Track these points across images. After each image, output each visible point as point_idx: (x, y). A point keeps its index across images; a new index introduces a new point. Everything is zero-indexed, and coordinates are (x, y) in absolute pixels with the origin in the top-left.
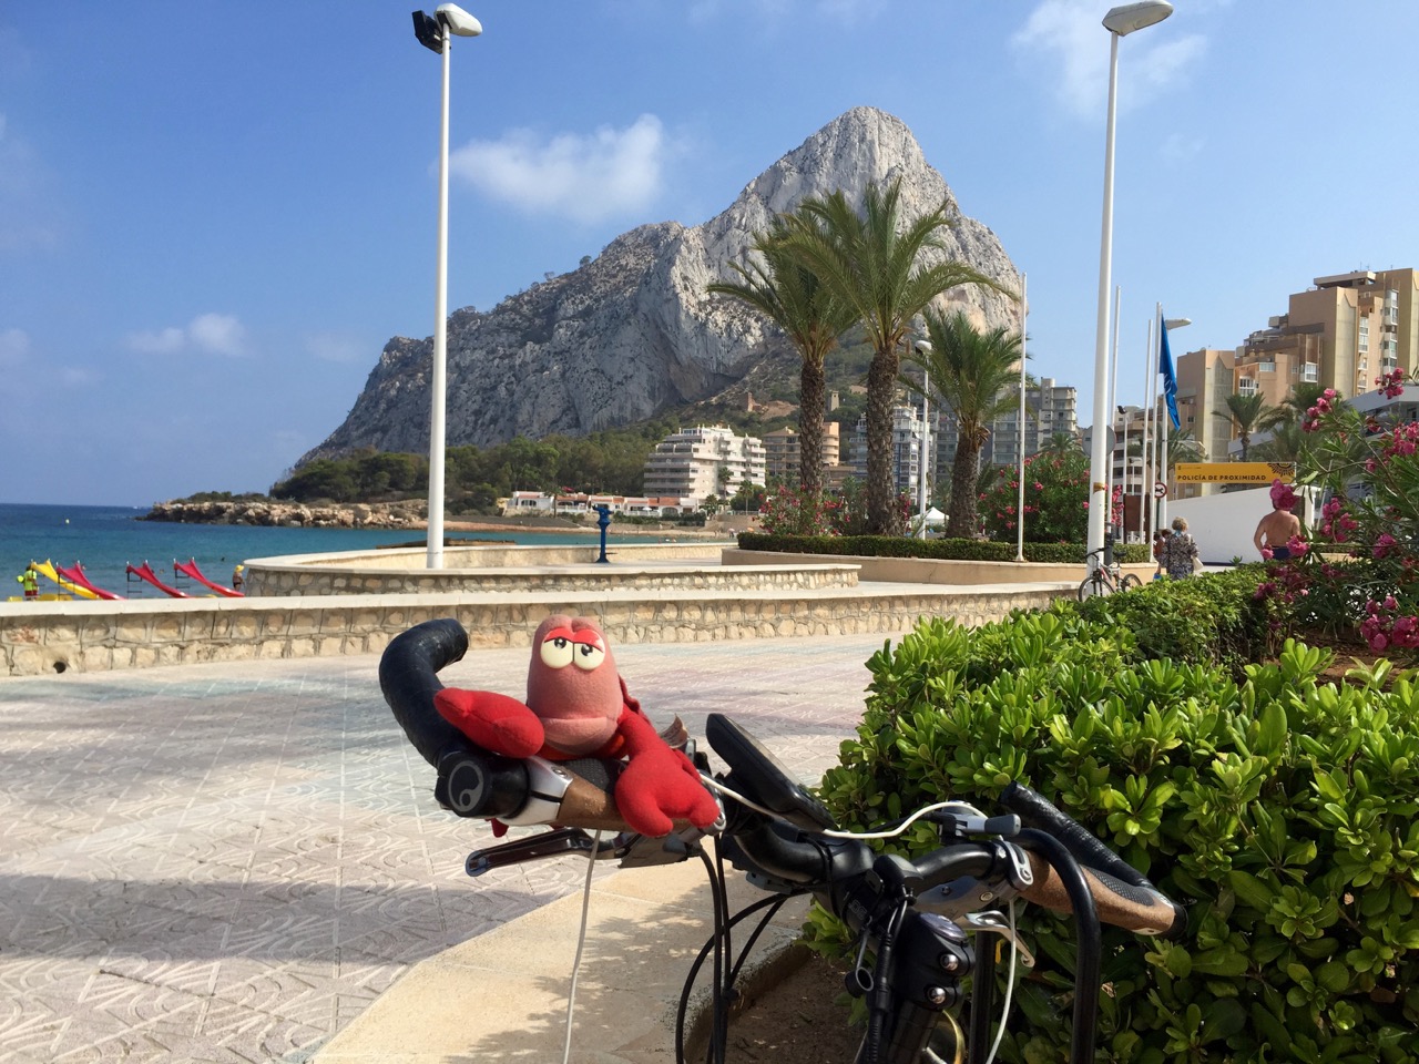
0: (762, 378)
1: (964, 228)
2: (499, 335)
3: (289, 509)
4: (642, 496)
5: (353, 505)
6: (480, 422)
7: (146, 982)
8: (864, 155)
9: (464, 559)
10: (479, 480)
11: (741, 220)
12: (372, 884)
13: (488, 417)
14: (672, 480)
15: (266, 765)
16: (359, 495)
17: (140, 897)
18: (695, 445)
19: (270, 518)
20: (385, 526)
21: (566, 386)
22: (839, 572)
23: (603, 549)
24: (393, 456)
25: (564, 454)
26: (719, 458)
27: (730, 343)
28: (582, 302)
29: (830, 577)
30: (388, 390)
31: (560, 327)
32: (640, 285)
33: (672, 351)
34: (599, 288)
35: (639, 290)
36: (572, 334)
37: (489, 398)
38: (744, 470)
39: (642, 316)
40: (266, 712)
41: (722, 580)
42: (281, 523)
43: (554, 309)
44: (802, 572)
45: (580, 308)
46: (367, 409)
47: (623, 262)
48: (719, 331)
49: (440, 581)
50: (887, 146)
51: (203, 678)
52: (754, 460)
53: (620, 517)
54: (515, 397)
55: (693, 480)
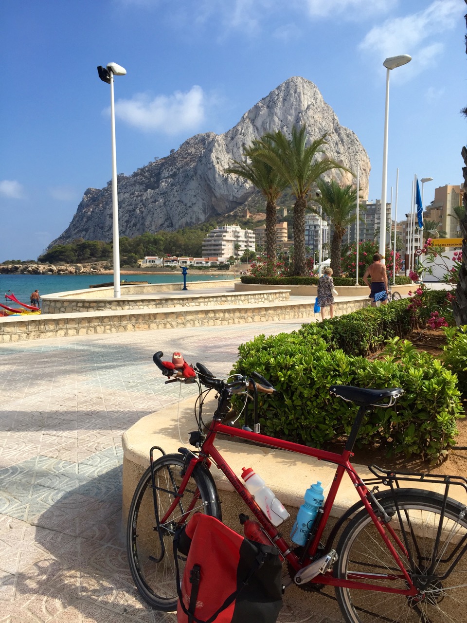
0: (253, 203)
1: (342, 132)
2: (135, 186)
3: (47, 267)
4: (201, 257)
5: (75, 264)
6: (128, 226)
7: (58, 436)
8: (297, 99)
9: (127, 291)
10: (129, 252)
11: (242, 131)
12: (116, 410)
13: (132, 223)
14: (215, 250)
15: (71, 376)
16: (77, 260)
17: (46, 416)
18: (224, 234)
19: (39, 271)
20: (89, 273)
21: (166, 208)
22: (282, 293)
23: (185, 284)
24: (91, 242)
25: (166, 239)
26: (235, 239)
27: (239, 187)
28: (172, 170)
29: (278, 295)
30: (87, 212)
31: (162, 182)
32: (197, 162)
33: (213, 192)
34: (179, 164)
35: (197, 164)
36: (168, 185)
37: (132, 215)
38: (246, 244)
39: (199, 176)
40: (66, 357)
41: (233, 298)
42: (43, 273)
43: (159, 174)
44: (266, 294)
45: (171, 173)
46: (78, 221)
47: (189, 151)
48: (233, 182)
49: (121, 303)
50: (306, 94)
51: (38, 345)
52: (250, 240)
53: (192, 267)
54: (144, 214)
55: (223, 249)
